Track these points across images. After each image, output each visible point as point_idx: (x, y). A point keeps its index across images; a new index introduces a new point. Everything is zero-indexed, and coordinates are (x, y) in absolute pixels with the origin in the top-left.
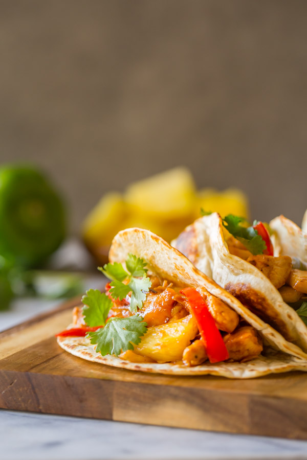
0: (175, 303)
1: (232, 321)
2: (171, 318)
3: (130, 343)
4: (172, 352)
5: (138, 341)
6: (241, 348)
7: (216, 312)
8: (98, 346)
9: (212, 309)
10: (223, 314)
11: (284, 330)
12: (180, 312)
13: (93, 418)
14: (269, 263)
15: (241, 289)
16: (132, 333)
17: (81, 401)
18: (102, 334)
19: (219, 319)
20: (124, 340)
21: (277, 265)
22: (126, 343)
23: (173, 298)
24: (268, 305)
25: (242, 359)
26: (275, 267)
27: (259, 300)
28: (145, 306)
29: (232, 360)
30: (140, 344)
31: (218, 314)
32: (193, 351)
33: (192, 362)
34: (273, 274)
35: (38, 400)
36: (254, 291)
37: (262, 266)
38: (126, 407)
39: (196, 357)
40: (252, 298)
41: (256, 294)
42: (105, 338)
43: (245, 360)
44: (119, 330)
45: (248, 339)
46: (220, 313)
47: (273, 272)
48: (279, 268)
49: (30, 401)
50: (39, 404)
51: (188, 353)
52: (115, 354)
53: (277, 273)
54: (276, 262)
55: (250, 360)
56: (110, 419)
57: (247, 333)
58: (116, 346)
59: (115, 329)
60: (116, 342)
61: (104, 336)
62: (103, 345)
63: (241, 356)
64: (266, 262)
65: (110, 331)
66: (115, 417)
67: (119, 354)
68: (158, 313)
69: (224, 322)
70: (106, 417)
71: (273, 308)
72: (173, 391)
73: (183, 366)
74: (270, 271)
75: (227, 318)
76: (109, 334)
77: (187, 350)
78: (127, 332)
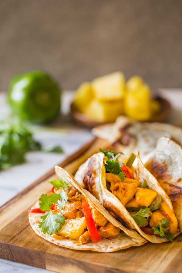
0: (77, 210)
1: (103, 222)
2: (76, 216)
3: (56, 229)
4: (75, 236)
5: (60, 228)
6: (108, 234)
7: (95, 218)
8: (42, 229)
9: (94, 217)
10: (98, 219)
11: (129, 225)
12: (80, 214)
13: (37, 267)
14: (126, 188)
15: (109, 205)
16: (57, 224)
17: (32, 260)
18: (45, 222)
19: (97, 222)
20: (54, 227)
21: (129, 189)
22: (55, 229)
23: (77, 207)
24: (121, 214)
25: (109, 238)
26: (128, 190)
27: (117, 212)
28: (65, 208)
29: (104, 238)
30: (61, 230)
31: (96, 219)
32: (84, 237)
33: (83, 242)
34: (127, 194)
35: (13, 256)
36: (114, 207)
37: (122, 189)
38: (51, 265)
39: (85, 240)
40: (114, 210)
41: (116, 208)
42: (46, 224)
43: (110, 239)
44: (52, 221)
45: (111, 231)
46: (97, 219)
47: (127, 192)
48: (130, 190)
49: (10, 256)
50: (13, 258)
51: (82, 239)
52: (49, 234)
53: (129, 193)
54: (129, 187)
55: (113, 238)
56: (45, 268)
57: (110, 227)
58: (50, 230)
59: (51, 220)
60: (50, 228)
61: (45, 223)
62: (45, 229)
63: (108, 237)
64: (124, 187)
65: (48, 221)
66: (47, 268)
67: (51, 235)
68: (71, 213)
69: (99, 223)
70: (43, 267)
71: (123, 216)
72: (71, 260)
73: (79, 244)
74: (126, 192)
75: (101, 221)
76: (48, 222)
77: (81, 237)
78: (55, 223)
